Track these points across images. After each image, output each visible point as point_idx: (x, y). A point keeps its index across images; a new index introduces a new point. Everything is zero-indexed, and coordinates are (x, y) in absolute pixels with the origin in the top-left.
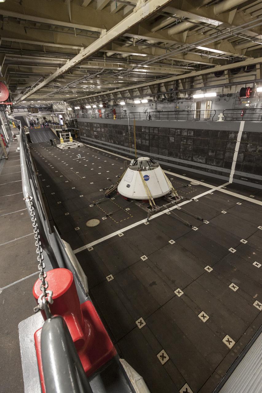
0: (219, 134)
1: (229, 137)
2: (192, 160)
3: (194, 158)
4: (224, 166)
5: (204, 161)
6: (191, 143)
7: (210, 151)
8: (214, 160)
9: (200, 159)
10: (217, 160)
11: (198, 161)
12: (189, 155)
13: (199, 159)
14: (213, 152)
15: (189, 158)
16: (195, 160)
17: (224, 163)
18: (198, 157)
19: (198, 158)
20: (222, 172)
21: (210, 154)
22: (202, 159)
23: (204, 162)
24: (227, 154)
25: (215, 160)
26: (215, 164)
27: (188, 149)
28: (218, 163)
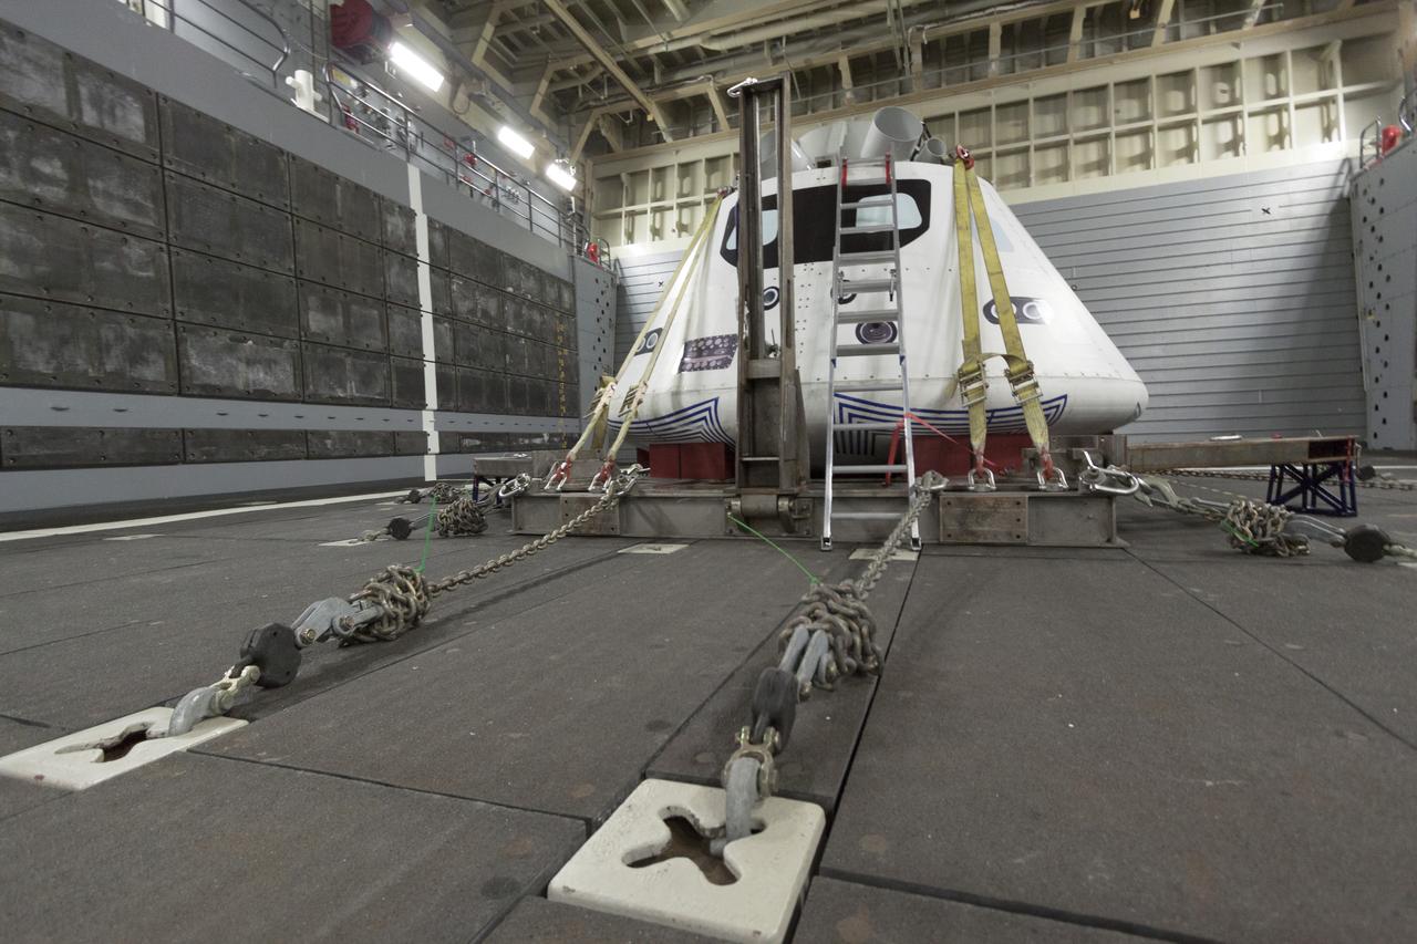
0: (339, 194)
1: (386, 230)
2: (182, 385)
3: (194, 362)
4: (400, 394)
5: (280, 377)
6: (137, 208)
7: (313, 301)
8: (342, 362)
9: (249, 363)
10: (359, 362)
11: (241, 386)
12: (130, 331)
13: (242, 367)
14: (327, 307)
15: (136, 357)
16: (212, 374)
17: (394, 376)
18: (230, 349)
19: (229, 360)
20: (394, 434)
21: (316, 321)
22: (269, 364)
23: (289, 387)
24: (398, 325)
25: (349, 361)
26: (352, 389)
27: (107, 265)
28: (366, 380)
